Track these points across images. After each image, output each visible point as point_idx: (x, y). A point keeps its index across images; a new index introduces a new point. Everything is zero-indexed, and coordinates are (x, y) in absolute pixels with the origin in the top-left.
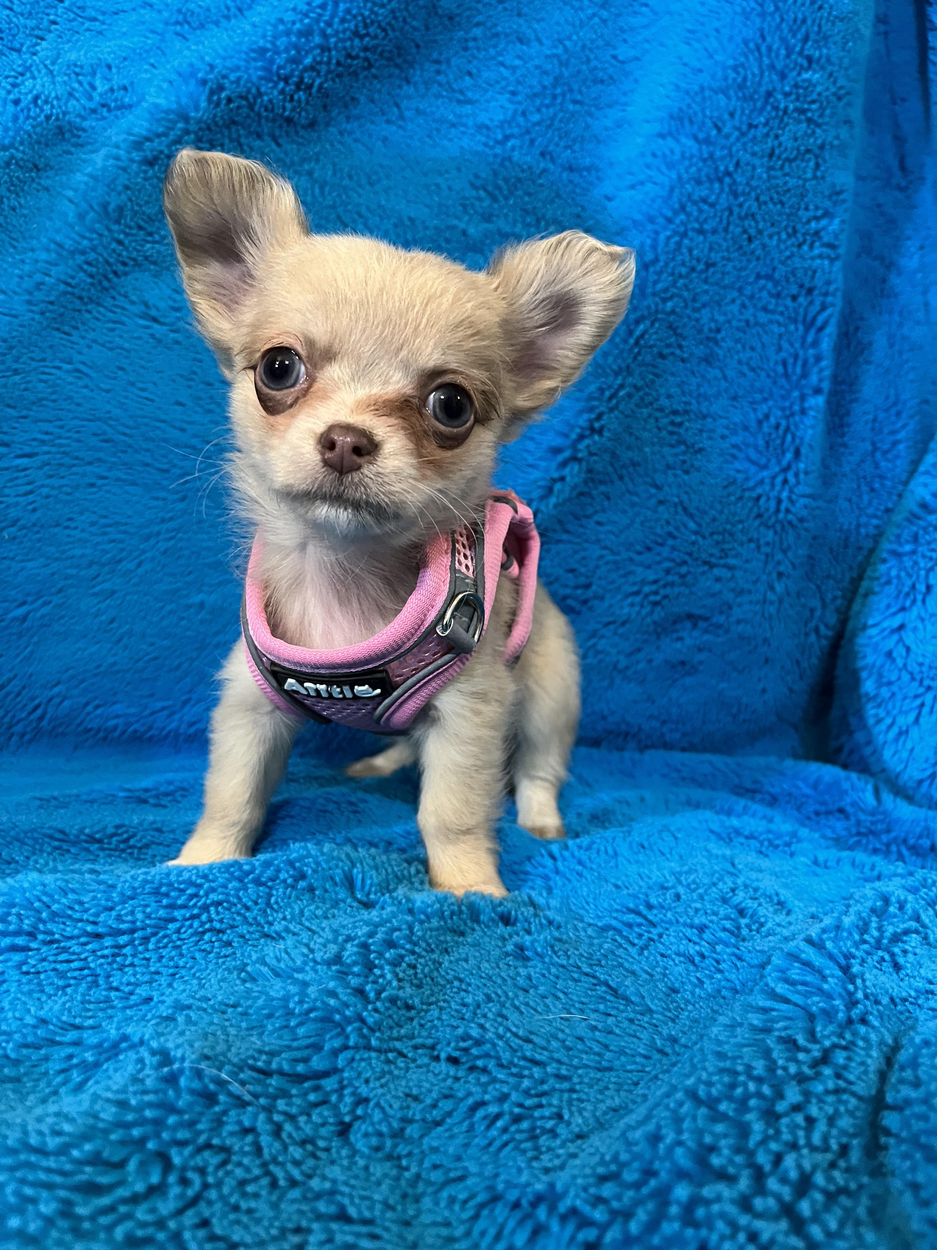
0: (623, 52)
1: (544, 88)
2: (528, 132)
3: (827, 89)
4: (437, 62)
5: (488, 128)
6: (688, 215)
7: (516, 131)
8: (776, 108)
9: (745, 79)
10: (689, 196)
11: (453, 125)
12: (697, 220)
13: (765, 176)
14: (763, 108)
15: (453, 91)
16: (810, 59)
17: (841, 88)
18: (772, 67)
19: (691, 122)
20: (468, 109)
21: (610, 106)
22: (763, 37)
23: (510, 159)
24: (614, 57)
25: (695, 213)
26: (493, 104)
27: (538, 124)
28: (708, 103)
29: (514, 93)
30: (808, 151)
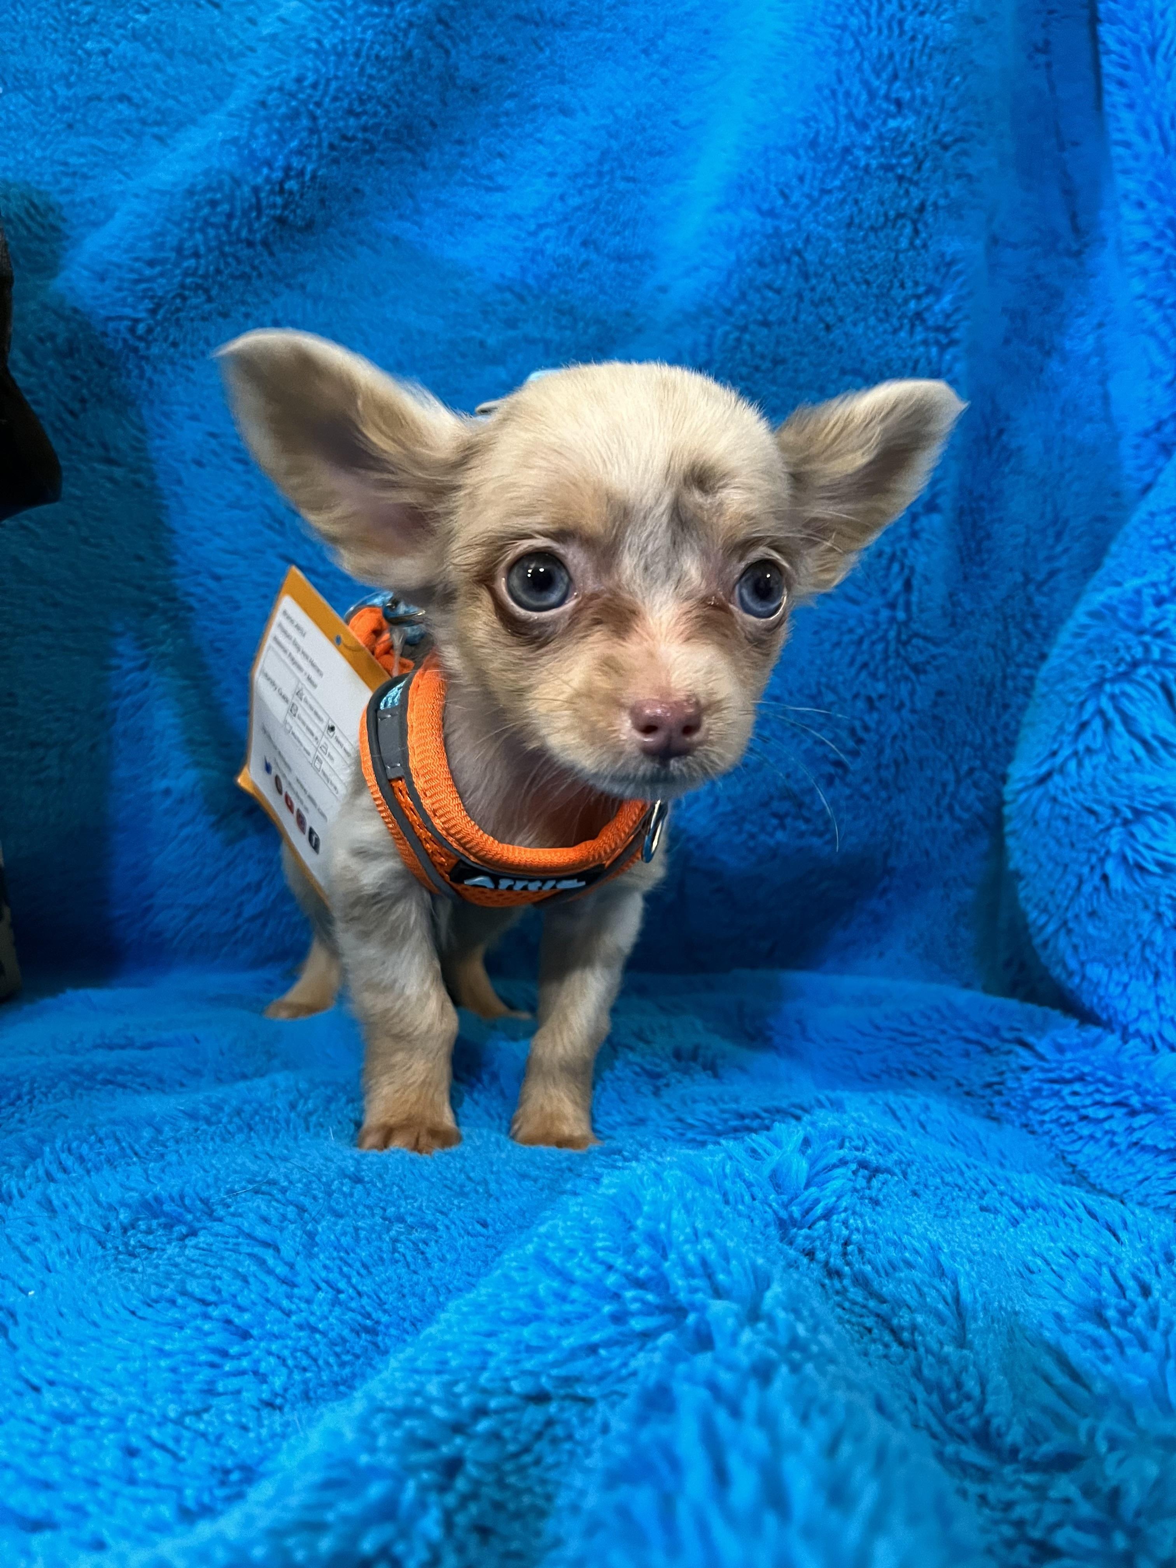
0: (686, 115)
1: (589, 165)
2: (566, 219)
3: (925, 136)
4: (461, 143)
5: (519, 218)
6: (750, 304)
7: (551, 218)
8: (855, 167)
9: (818, 133)
10: (751, 280)
11: (479, 218)
12: (760, 311)
13: (842, 251)
14: (839, 168)
15: (482, 177)
16: (898, 103)
17: (945, 134)
18: (850, 116)
19: (753, 190)
20: (497, 197)
21: (669, 181)
22: (840, 81)
23: (542, 252)
24: (675, 123)
25: (758, 303)
26: (529, 189)
27: (578, 208)
28: (773, 166)
29: (552, 175)
30: (900, 216)
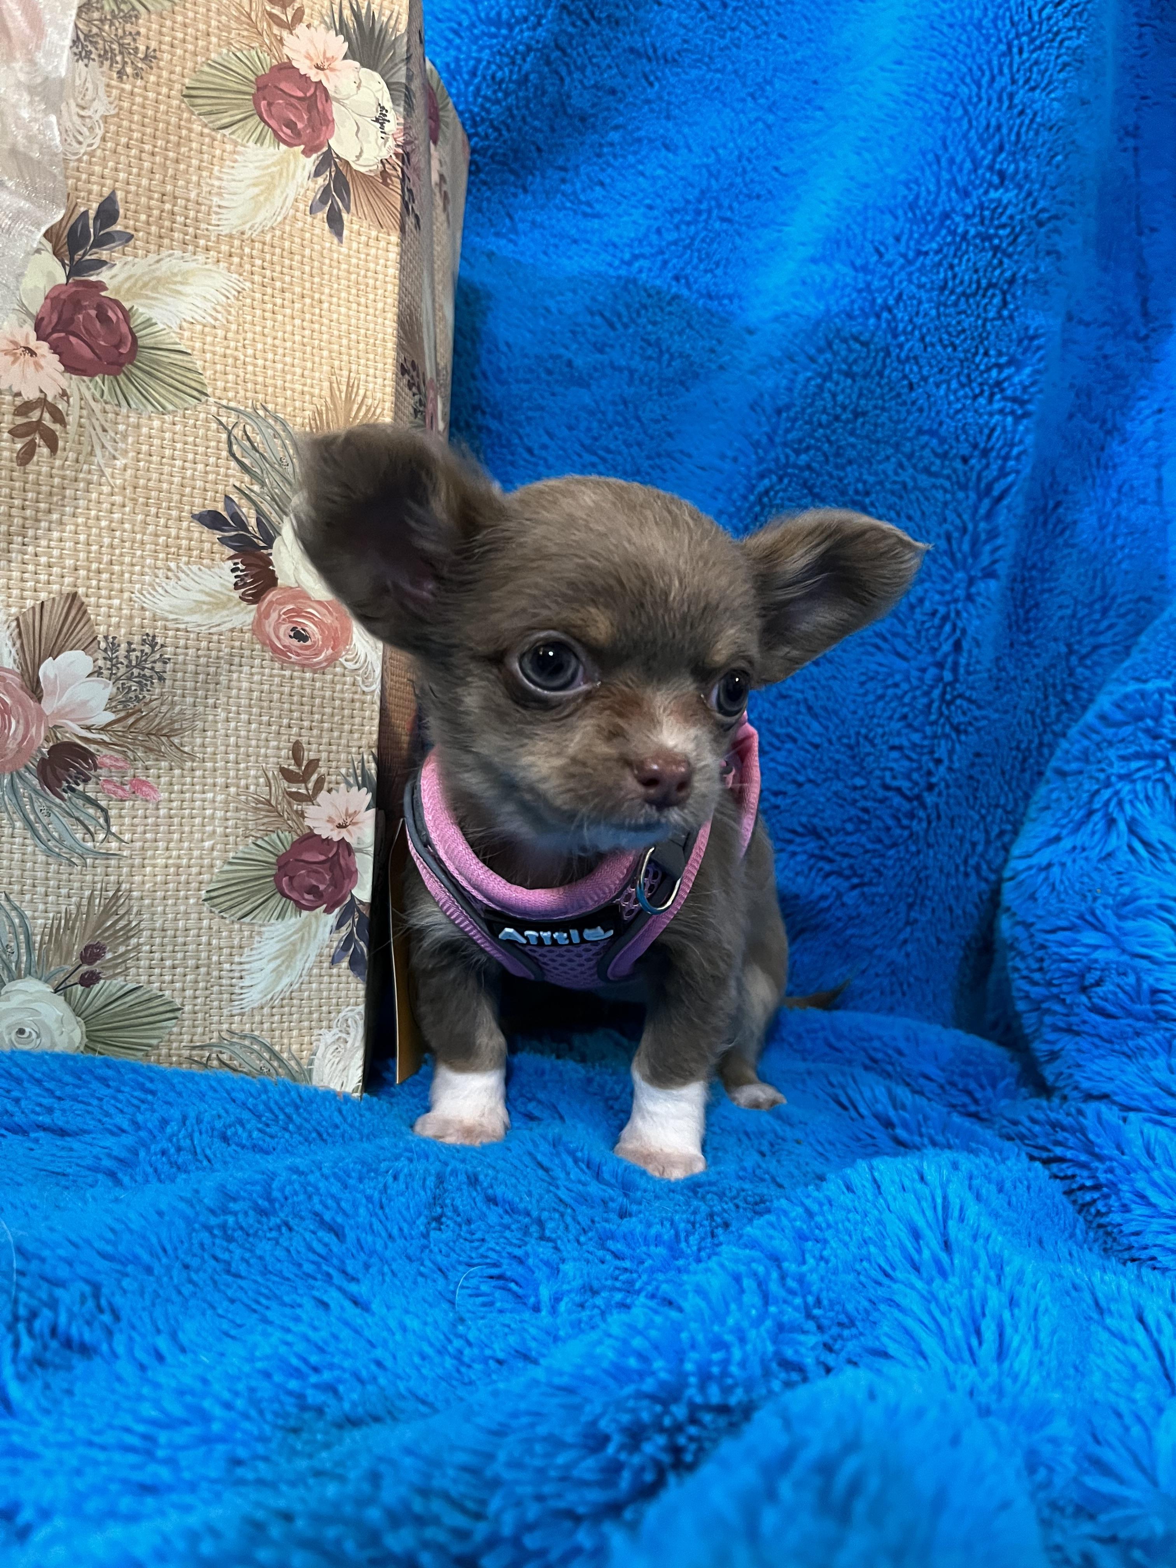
0: (787, 164)
1: (688, 202)
2: (662, 252)
3: (1023, 211)
4: (564, 169)
5: (615, 246)
6: (835, 354)
7: (647, 250)
8: (953, 233)
9: (917, 197)
10: (838, 332)
11: (575, 242)
12: (845, 360)
13: (933, 312)
14: (936, 232)
15: (581, 202)
16: (1002, 175)
17: (1043, 210)
18: (953, 182)
19: (849, 245)
20: (596, 223)
21: (765, 226)
22: (945, 147)
23: (635, 281)
24: (776, 169)
25: (844, 353)
26: (625, 219)
27: (675, 243)
28: (870, 224)
29: (650, 207)
30: (990, 285)
